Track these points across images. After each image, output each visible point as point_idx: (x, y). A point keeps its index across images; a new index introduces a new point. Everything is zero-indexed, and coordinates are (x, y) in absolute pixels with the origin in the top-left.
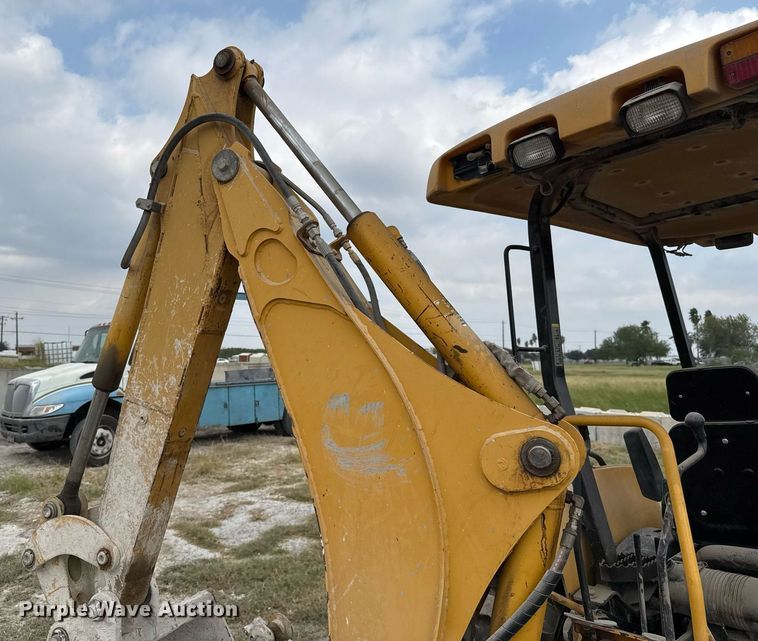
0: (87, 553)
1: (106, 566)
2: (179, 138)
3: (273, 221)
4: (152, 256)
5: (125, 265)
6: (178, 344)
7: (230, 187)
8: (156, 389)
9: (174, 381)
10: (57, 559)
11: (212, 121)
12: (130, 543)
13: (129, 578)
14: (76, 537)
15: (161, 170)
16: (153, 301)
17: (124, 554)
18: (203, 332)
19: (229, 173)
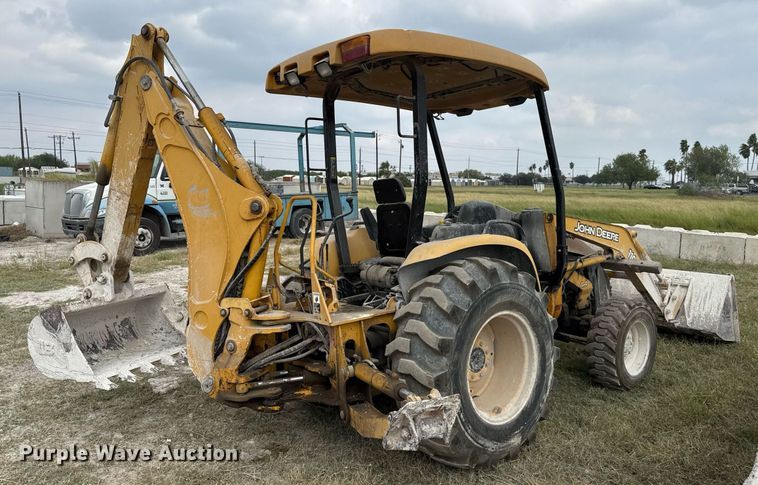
0: (97, 256)
1: (105, 261)
2: (127, 66)
3: (167, 109)
4: (117, 120)
5: (106, 125)
6: (131, 163)
7: (148, 92)
8: (123, 184)
9: (130, 180)
10: (84, 260)
11: (142, 60)
12: (116, 251)
13: (116, 266)
14: (92, 250)
15: (120, 80)
16: (119, 143)
17: (113, 255)
18: (141, 158)
19: (148, 86)
